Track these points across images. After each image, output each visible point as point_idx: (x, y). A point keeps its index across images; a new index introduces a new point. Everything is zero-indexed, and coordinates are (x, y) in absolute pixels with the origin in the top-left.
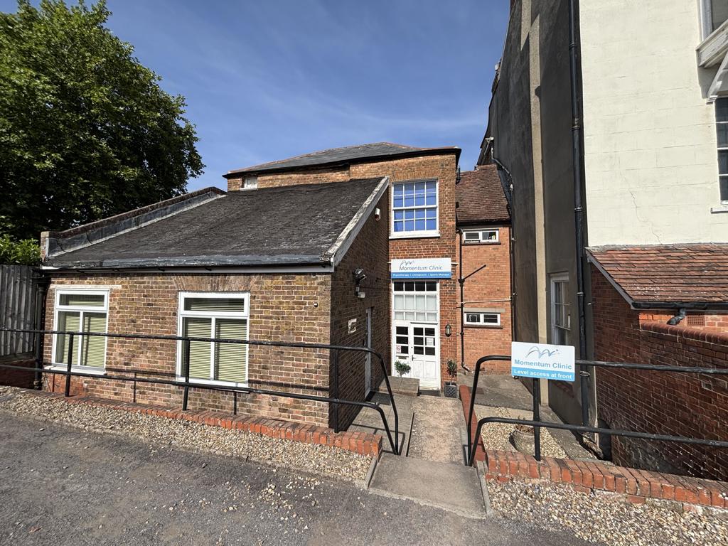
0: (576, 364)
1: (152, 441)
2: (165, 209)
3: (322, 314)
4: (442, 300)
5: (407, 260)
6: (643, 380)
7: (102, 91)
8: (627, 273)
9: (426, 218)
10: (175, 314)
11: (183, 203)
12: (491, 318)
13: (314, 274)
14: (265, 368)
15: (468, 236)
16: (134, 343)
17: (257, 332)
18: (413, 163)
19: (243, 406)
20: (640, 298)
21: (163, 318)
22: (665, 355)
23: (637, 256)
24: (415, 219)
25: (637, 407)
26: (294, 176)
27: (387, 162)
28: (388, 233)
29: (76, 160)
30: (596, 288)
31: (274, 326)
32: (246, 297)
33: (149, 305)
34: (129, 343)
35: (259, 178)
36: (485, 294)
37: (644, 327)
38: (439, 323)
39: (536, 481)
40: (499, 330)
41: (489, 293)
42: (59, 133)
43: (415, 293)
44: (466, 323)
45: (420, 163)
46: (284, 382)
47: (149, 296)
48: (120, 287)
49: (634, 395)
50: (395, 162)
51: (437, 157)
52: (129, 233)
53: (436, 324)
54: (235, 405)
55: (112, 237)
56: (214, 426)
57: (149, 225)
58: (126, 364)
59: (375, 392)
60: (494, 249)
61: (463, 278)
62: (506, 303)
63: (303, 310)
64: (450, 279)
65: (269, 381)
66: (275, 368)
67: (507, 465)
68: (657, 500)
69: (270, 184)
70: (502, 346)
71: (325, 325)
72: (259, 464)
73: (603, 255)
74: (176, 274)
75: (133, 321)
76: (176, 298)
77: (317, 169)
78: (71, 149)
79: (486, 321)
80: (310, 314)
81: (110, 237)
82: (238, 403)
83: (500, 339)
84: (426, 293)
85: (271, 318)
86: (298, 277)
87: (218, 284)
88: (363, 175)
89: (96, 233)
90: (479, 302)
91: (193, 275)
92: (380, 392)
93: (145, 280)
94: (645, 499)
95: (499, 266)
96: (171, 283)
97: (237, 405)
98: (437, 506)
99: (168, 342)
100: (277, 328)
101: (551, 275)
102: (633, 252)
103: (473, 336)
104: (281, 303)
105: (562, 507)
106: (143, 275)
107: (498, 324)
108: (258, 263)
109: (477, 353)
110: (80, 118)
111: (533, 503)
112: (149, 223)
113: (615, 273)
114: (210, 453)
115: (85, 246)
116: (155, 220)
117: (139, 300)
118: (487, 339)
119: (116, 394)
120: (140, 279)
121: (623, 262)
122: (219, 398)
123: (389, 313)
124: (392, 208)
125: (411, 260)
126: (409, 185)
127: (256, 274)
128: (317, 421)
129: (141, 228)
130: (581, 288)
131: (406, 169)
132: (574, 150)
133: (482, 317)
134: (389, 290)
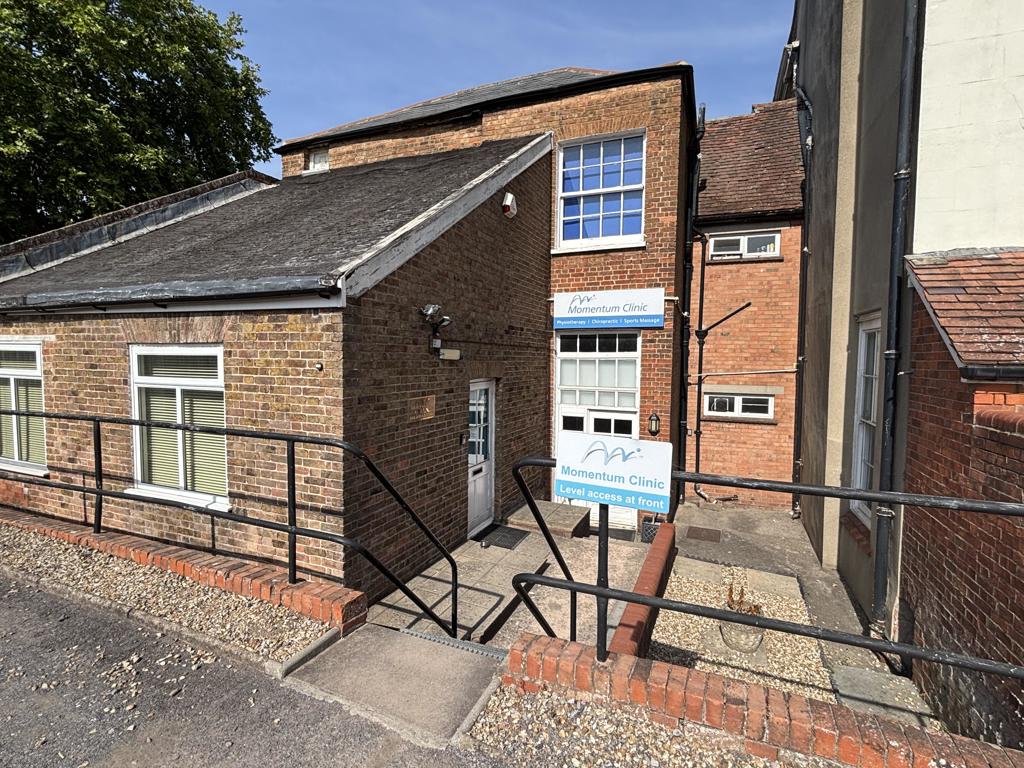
0: (673, 479)
1: (17, 576)
2: (164, 211)
3: (330, 384)
4: (645, 368)
5: (583, 294)
6: (967, 526)
7: (89, 14)
8: (976, 307)
9: (622, 212)
10: (126, 382)
11: (195, 201)
12: (756, 405)
13: (316, 311)
14: (250, 473)
15: (719, 246)
16: (79, 428)
17: (236, 413)
18: (598, 101)
19: (224, 533)
20: (980, 357)
21: (112, 389)
22: (1006, 478)
23: (1015, 269)
24: (601, 214)
25: (955, 580)
26: (388, 142)
27: (549, 104)
28: (549, 243)
29: (62, 138)
30: (918, 340)
31: (261, 404)
32: (218, 352)
33: (93, 366)
34: (72, 427)
35: (331, 151)
36: (746, 359)
37: (981, 420)
38: (638, 410)
39: (586, 696)
40: (769, 427)
41: (755, 358)
42: (34, 93)
43: (597, 355)
44: (706, 412)
45: (613, 100)
46: (278, 498)
47: (92, 352)
48: (52, 338)
49: (952, 556)
50: (565, 102)
51: (645, 87)
52: (98, 253)
53: (635, 413)
54: (213, 531)
55: (70, 258)
56: (126, 559)
57: (134, 239)
58: (71, 460)
59: (499, 526)
60: (768, 270)
61: (704, 327)
62: (787, 376)
63: (301, 377)
64: (661, 328)
65: (257, 494)
66: (265, 474)
67: (540, 662)
68: (801, 756)
69: (350, 160)
70: (774, 456)
71: (334, 403)
72: (143, 622)
73: (938, 271)
74: (123, 316)
75: (75, 393)
76: (126, 356)
77: (426, 126)
78: (53, 119)
79: (745, 409)
80: (312, 382)
81: (65, 259)
82: (216, 528)
83: (771, 444)
84: (617, 355)
85: (255, 389)
86: (291, 317)
87: (178, 331)
88: (506, 132)
89: (42, 252)
90: (735, 375)
91: (145, 316)
92: (509, 526)
93: (83, 327)
94: (778, 751)
95: (776, 304)
96: (117, 330)
97: (216, 532)
98: (375, 719)
99: (119, 427)
100: (265, 406)
101: (861, 319)
102: (1010, 261)
103: (719, 437)
104: (268, 363)
105: (602, 746)
106: (80, 318)
107: (770, 415)
108: (229, 292)
109: (724, 469)
110: (65, 64)
111: (552, 732)
112: (133, 235)
113: (946, 306)
114: (83, 600)
115: (24, 273)
116: (144, 231)
117: (79, 358)
118: (745, 443)
119: (63, 505)
120: (77, 325)
121: (975, 283)
122: (191, 519)
123: (548, 391)
124: (559, 193)
125: (590, 294)
126: (592, 147)
127: (230, 313)
128: (327, 564)
129: (120, 243)
130: (893, 342)
131: (585, 115)
132: (906, 39)
133: (738, 402)
134: (548, 350)
